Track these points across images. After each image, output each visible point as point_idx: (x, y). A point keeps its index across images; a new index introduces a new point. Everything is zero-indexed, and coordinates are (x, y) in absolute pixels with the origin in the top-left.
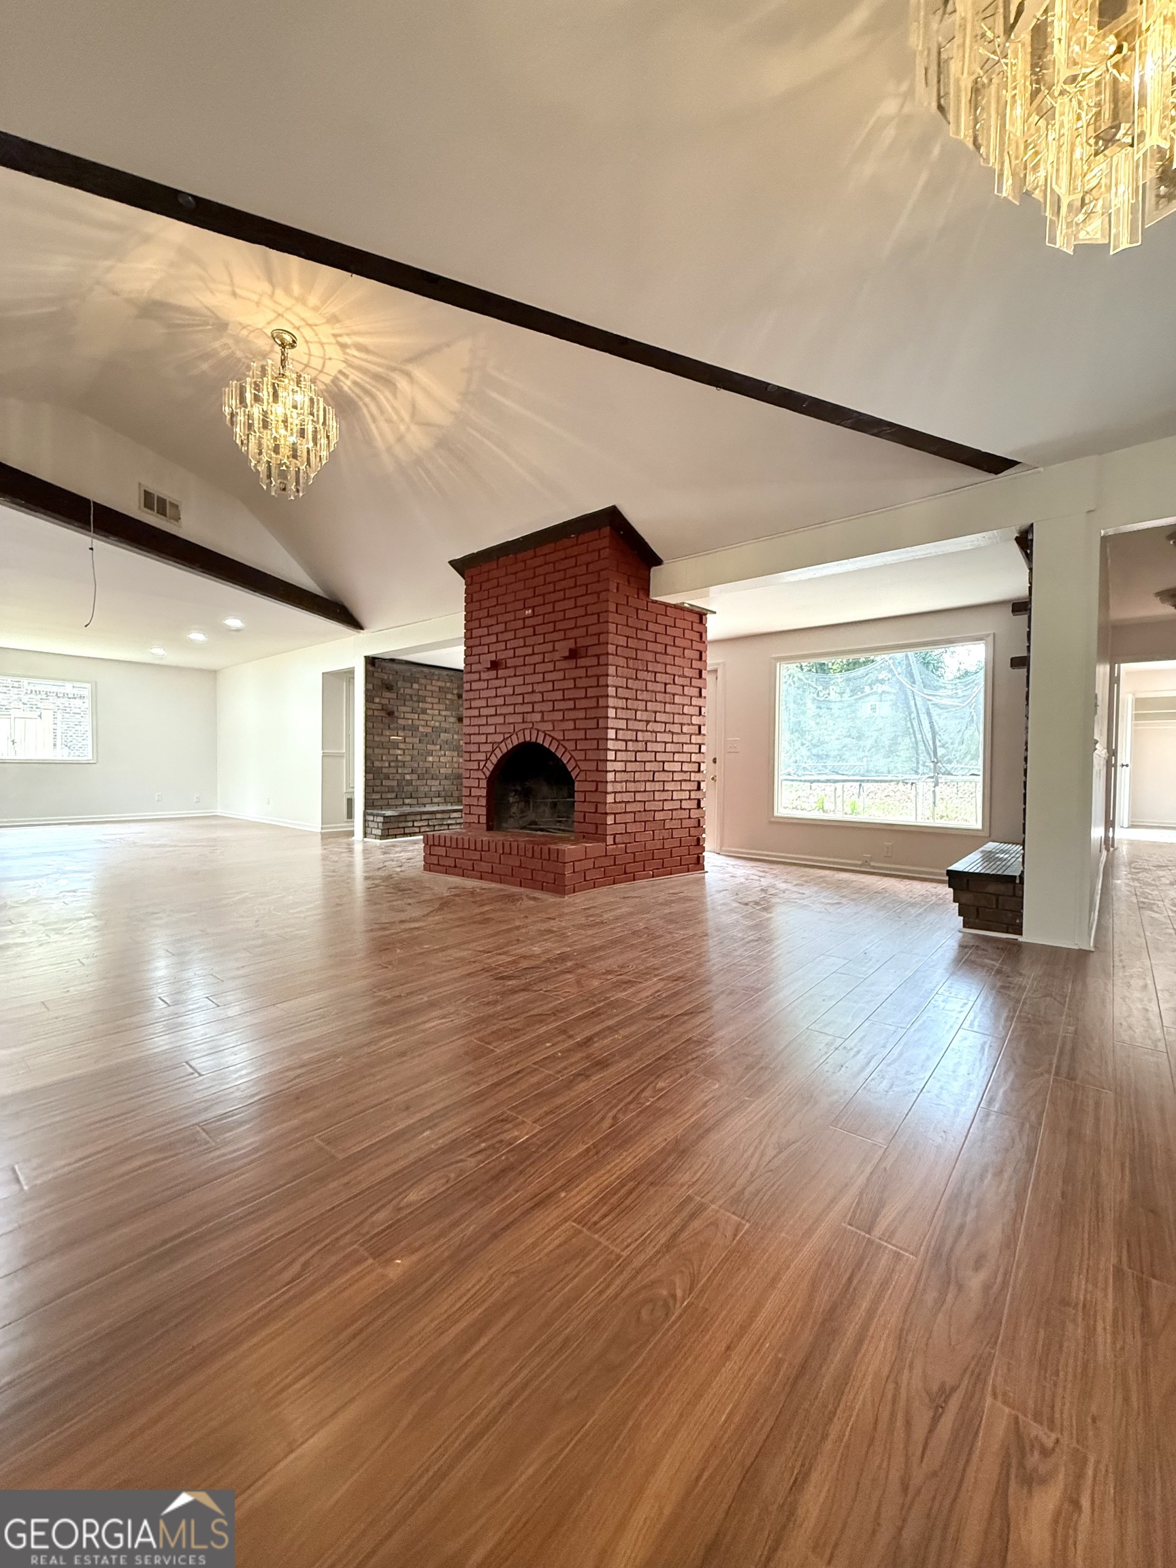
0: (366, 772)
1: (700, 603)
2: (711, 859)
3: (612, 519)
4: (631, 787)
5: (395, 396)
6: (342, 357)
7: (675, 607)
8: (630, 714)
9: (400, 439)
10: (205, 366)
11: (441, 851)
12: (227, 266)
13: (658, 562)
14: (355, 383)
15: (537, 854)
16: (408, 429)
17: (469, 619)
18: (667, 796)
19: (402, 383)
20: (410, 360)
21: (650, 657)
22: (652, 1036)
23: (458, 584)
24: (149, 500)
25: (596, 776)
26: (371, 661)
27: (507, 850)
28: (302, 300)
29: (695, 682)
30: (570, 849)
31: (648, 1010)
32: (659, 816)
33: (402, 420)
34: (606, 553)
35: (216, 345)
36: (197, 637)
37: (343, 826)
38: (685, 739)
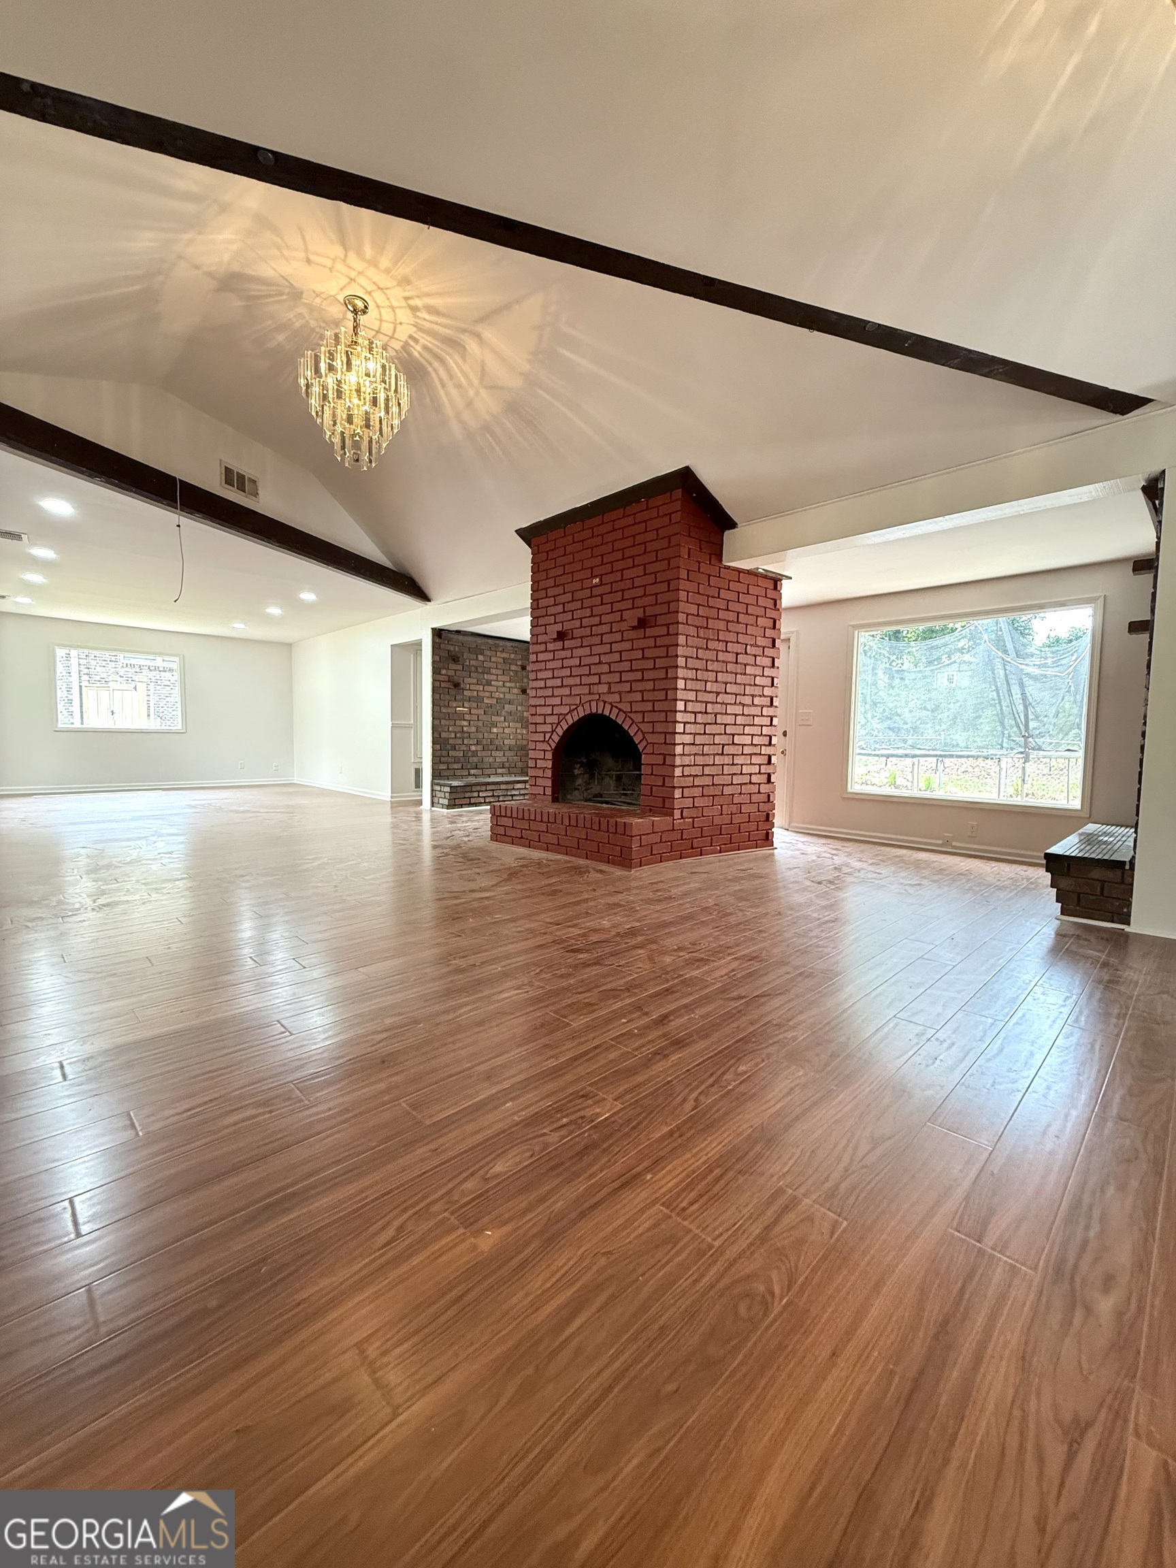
0: (434, 743)
1: (774, 568)
2: (780, 835)
3: (685, 480)
4: (700, 760)
5: (464, 358)
6: (412, 320)
7: (749, 572)
8: (700, 685)
9: (469, 404)
10: (280, 338)
11: (507, 822)
12: (301, 230)
13: (732, 525)
14: (425, 348)
15: (604, 827)
16: (477, 393)
17: (535, 589)
18: (736, 769)
19: (472, 346)
20: (481, 320)
21: (722, 625)
22: (730, 1016)
23: (525, 553)
24: (230, 476)
25: (664, 749)
26: (438, 633)
27: (573, 822)
28: (374, 263)
29: (768, 652)
30: (638, 823)
31: (723, 990)
32: (727, 790)
33: (471, 384)
34: (677, 517)
35: (291, 315)
36: (274, 611)
37: (411, 795)
38: (757, 711)
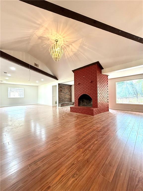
1: (108, 74)
2: (109, 110)
3: (98, 63)
4: (100, 100)
5: (69, 48)
6: (63, 43)
7: (104, 75)
8: (100, 90)
9: (69, 54)
10: (45, 46)
11: (72, 109)
13: (103, 69)
14: (64, 47)
15: (89, 110)
16: (70, 53)
17: (75, 78)
18: (104, 101)
19: (70, 46)
20: (72, 43)
21: (102, 82)
23: (73, 74)
24: (35, 64)
25: (96, 99)
26: (59, 84)
27: (84, 109)
28: (60, 35)
29: (107, 85)
32: (104, 104)
33: (69, 51)
34: (97, 68)
35: (47, 42)
36: (37, 82)
38: (106, 93)
